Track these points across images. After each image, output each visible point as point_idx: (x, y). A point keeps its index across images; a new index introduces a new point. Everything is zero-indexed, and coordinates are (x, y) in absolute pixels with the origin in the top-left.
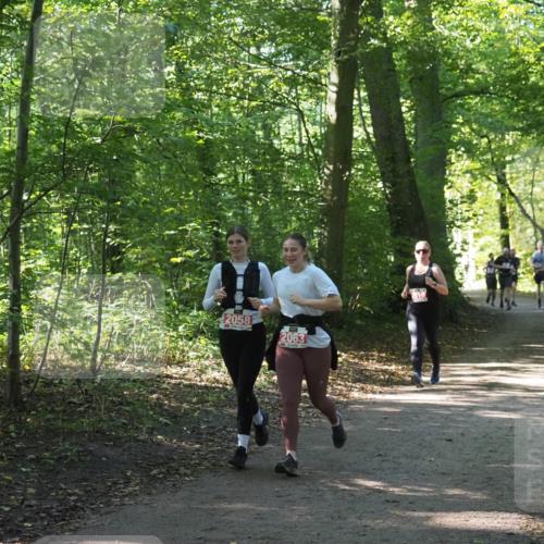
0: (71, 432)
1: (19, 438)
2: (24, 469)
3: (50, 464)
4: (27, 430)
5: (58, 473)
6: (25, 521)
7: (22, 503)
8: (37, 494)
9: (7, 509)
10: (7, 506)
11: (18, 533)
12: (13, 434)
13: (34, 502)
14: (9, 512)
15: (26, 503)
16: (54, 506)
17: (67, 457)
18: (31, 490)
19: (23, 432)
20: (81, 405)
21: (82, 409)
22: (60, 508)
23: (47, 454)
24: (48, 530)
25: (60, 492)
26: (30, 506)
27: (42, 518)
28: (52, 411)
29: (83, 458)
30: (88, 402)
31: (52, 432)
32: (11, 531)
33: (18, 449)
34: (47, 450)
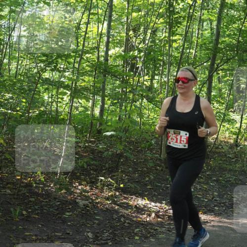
0: (230, 170)
1: (208, 170)
2: (211, 184)
3: (223, 183)
4: (211, 167)
5: (226, 187)
6: (215, 206)
7: (213, 198)
8: (218, 195)
9: (206, 200)
10: (206, 199)
11: (213, 211)
12: (205, 168)
13: (218, 199)
14: (207, 201)
15: (215, 199)
16: (227, 201)
17: (230, 181)
18: (216, 193)
19: (209, 168)
20: (233, 158)
21: (234, 160)
22: (230, 203)
23: (221, 178)
24: (226, 211)
25: (229, 196)
26: (216, 200)
27: (222, 206)
28: (221, 160)
29: (237, 182)
30: (236, 157)
31: (222, 170)
32: (209, 210)
33: (208, 175)
34: (221, 177)
